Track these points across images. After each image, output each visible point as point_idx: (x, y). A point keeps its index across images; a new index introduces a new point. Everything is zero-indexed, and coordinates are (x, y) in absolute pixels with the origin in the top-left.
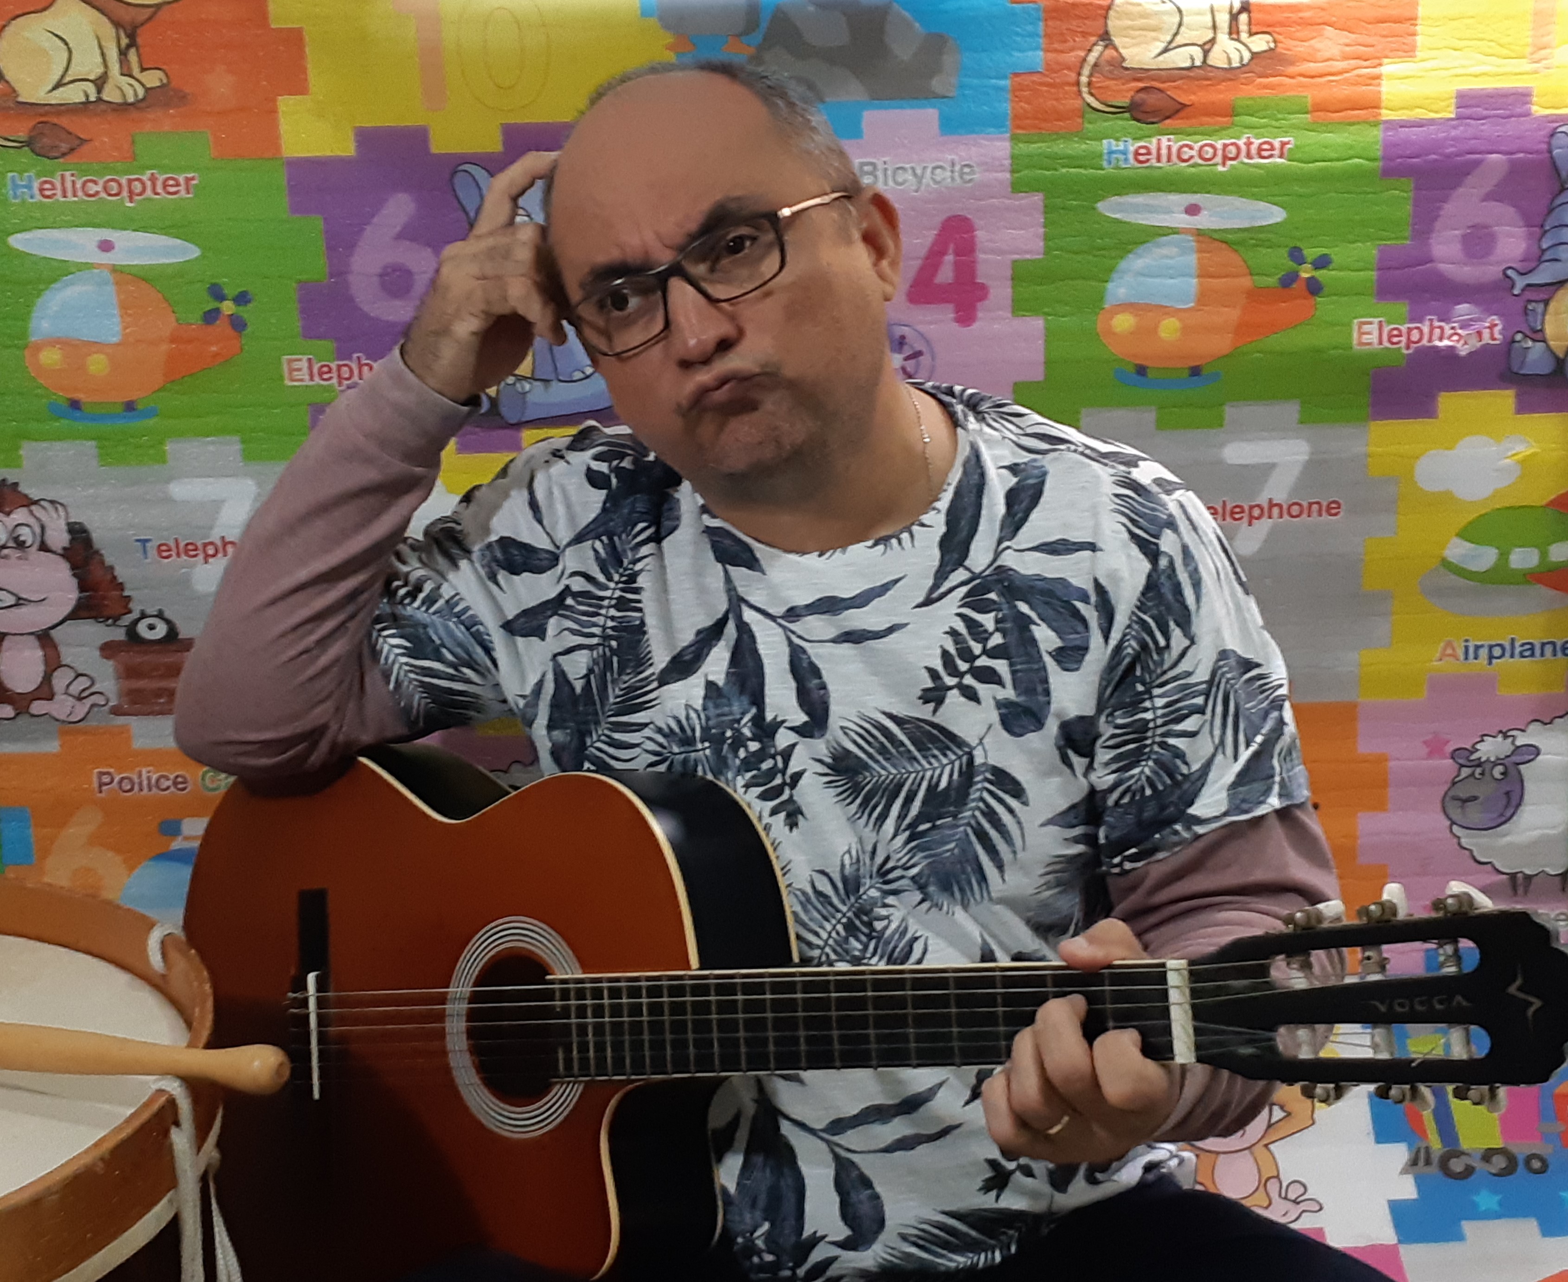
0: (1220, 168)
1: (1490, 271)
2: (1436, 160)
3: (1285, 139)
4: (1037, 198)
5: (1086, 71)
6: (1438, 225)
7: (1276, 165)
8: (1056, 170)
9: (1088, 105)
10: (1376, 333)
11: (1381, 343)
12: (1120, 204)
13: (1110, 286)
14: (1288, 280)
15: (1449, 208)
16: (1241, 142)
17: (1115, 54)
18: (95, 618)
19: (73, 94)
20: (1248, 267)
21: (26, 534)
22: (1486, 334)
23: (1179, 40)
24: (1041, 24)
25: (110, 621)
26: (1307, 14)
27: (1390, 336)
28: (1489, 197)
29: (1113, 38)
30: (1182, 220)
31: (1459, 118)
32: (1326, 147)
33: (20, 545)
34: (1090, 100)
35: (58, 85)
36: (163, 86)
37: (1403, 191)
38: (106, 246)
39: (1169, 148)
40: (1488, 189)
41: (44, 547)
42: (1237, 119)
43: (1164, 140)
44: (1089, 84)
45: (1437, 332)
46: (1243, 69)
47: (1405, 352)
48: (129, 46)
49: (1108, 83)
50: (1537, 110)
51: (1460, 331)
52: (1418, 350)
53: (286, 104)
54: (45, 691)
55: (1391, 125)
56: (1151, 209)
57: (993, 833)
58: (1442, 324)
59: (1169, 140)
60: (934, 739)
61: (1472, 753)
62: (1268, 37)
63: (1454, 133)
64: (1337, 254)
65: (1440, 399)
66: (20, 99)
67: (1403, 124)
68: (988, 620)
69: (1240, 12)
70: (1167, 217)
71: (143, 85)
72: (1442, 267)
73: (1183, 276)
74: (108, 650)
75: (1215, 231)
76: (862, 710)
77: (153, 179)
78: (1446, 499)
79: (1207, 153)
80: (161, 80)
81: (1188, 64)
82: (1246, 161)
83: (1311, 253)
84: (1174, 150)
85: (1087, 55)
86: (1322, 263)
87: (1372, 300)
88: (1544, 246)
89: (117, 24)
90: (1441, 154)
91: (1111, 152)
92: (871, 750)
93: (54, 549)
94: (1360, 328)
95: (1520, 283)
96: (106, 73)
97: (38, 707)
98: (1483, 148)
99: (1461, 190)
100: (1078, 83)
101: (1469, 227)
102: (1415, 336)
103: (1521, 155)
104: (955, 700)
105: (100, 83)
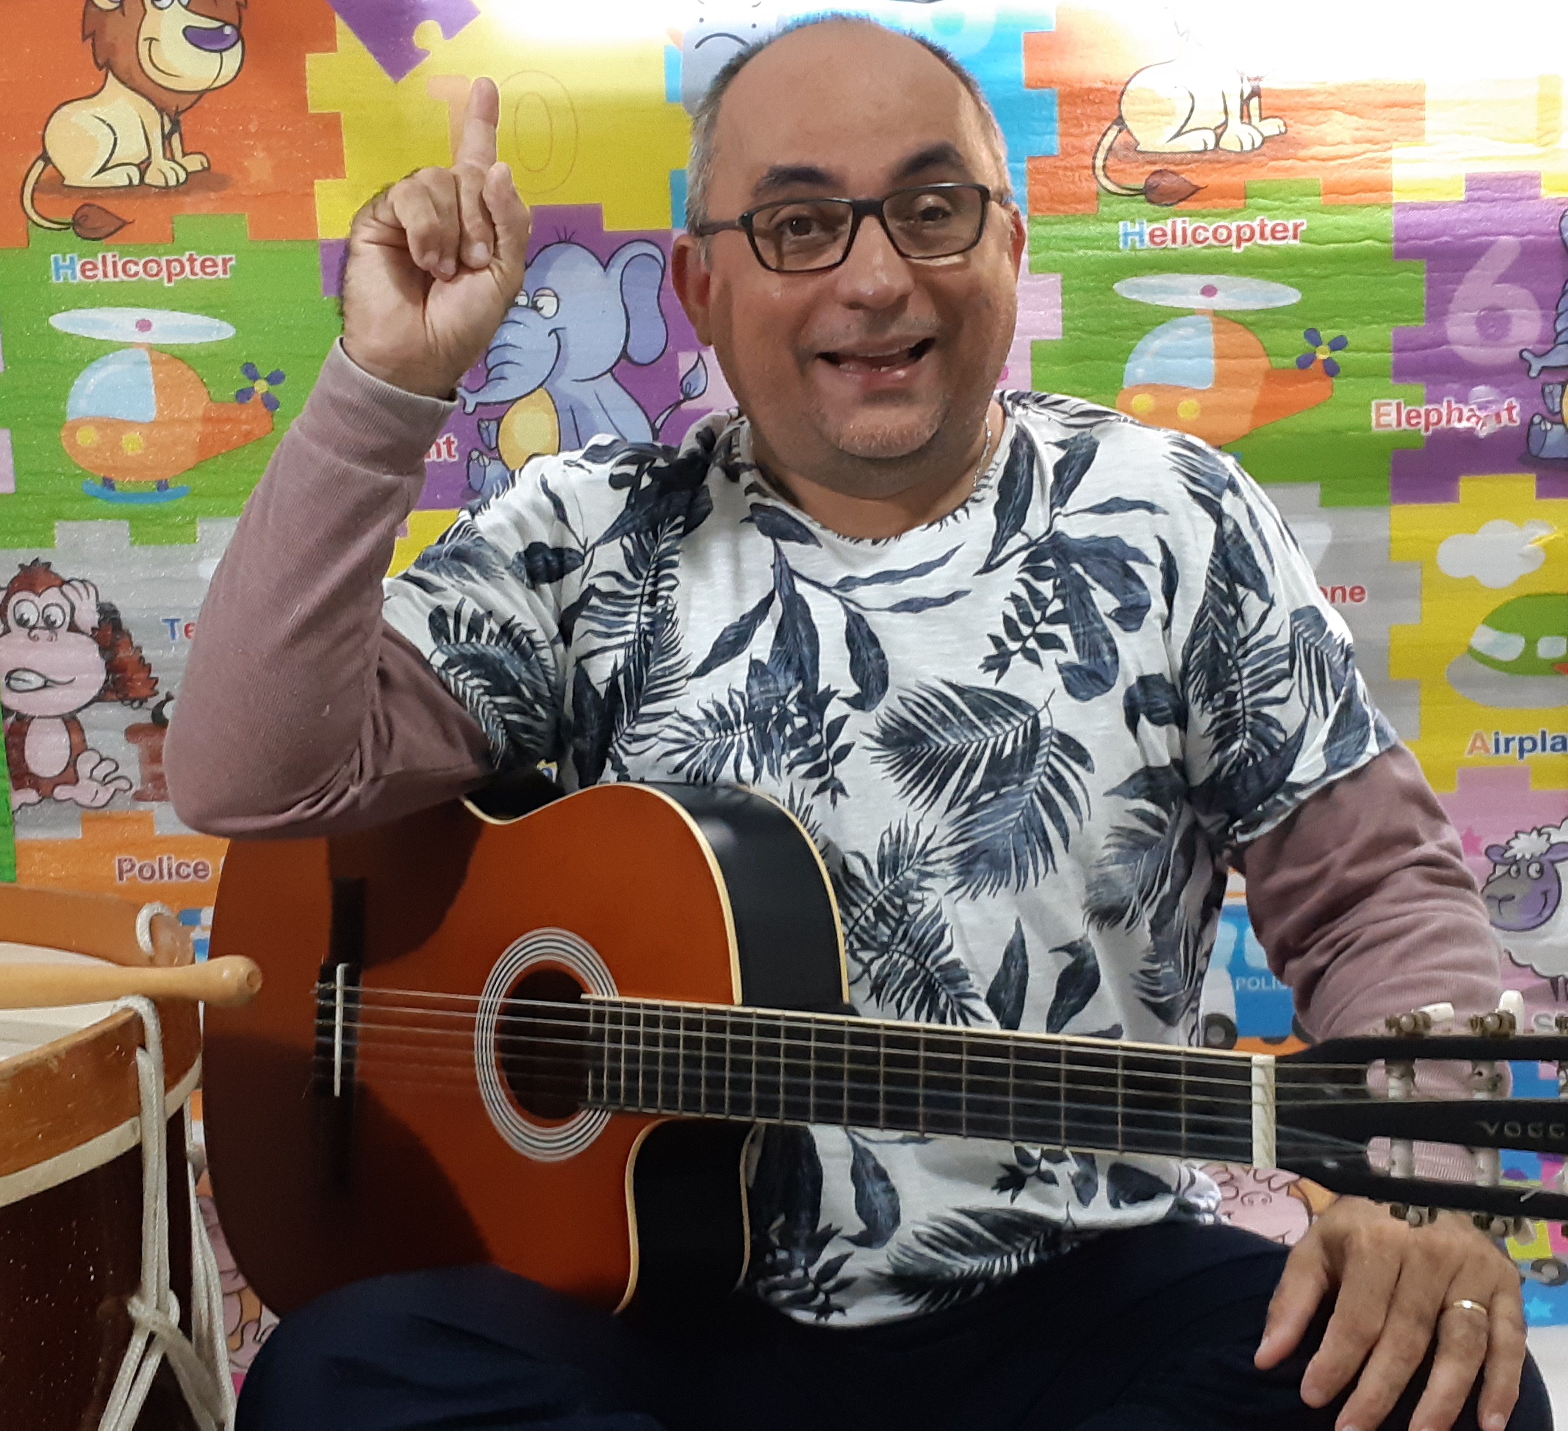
0: (1235, 250)
1: (1506, 354)
2: (1447, 242)
3: (1299, 222)
4: (1055, 279)
5: (1101, 155)
6: (1452, 307)
7: (1291, 248)
8: (1072, 251)
9: (1105, 189)
10: (1394, 415)
11: (1399, 424)
12: (1138, 285)
13: (1128, 366)
14: (1306, 362)
15: (1462, 291)
16: (1256, 224)
17: (1130, 139)
18: (122, 700)
19: (117, 178)
20: (1265, 349)
21: (56, 614)
22: (1504, 415)
23: (1190, 125)
24: (1057, 109)
25: (136, 704)
26: (1317, 99)
27: (1409, 419)
28: (1503, 279)
29: (1127, 123)
30: (1198, 301)
31: (1469, 200)
32: (1338, 229)
33: (50, 625)
34: (1105, 182)
35: (103, 169)
36: (204, 169)
37: (1415, 272)
38: (144, 325)
39: (1184, 230)
40: (1501, 271)
41: (73, 628)
42: (1249, 201)
43: (1179, 221)
44: (1104, 167)
45: (1455, 415)
46: (1256, 152)
47: (1423, 433)
48: (171, 133)
49: (1122, 166)
50: (1547, 193)
51: (1478, 413)
52: (1435, 432)
53: (322, 188)
54: (70, 776)
55: (1402, 208)
56: (1166, 290)
57: (1059, 799)
58: (1461, 406)
59: (1184, 222)
60: (996, 707)
61: (1506, 851)
62: (1280, 122)
63: (1465, 215)
64: (1354, 336)
65: (1461, 484)
66: (66, 182)
67: (1414, 207)
68: (1046, 588)
69: (1250, 97)
70: (1183, 297)
71: (185, 169)
72: (1460, 349)
73: (1201, 356)
74: (133, 733)
75: (1230, 312)
76: (922, 680)
77: (192, 260)
78: (1470, 585)
79: (1222, 234)
80: (202, 164)
81: (1201, 147)
82: (1260, 242)
83: (1327, 334)
84: (1189, 233)
85: (1102, 140)
86: (1338, 344)
87: (1391, 381)
88: (1559, 328)
89: (161, 110)
90: (1451, 236)
91: (1126, 235)
92: (930, 721)
93: (82, 628)
94: (1378, 409)
95: (1537, 365)
96: (149, 158)
97: (61, 792)
98: (1494, 230)
99: (1473, 273)
100: (1094, 167)
101: (1484, 309)
102: (1434, 418)
103: (1531, 237)
104: (1018, 664)
105: (143, 167)
